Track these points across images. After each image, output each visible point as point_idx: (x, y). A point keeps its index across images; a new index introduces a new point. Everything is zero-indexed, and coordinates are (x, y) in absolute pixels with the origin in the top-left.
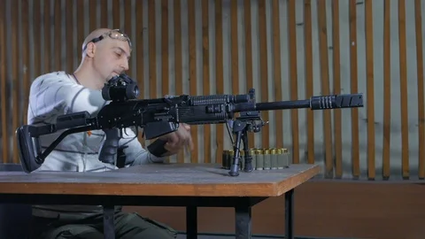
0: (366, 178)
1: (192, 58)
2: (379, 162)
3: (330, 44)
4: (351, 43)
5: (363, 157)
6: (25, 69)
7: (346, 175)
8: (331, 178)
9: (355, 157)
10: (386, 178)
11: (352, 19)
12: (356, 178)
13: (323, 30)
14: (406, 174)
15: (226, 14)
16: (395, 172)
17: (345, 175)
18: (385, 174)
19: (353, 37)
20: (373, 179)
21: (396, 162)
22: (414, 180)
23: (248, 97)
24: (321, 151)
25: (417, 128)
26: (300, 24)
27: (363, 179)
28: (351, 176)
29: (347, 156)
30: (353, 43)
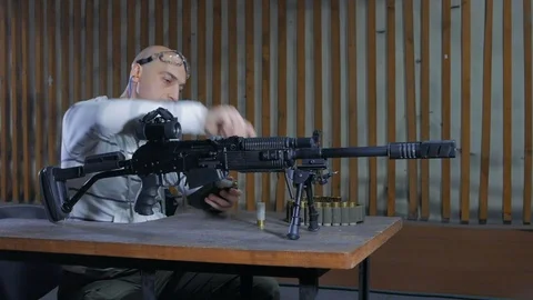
0: (458, 221)
1: (249, 71)
2: (474, 201)
3: (417, 56)
4: (443, 57)
5: (455, 195)
6: (50, 80)
7: (435, 217)
8: (415, 220)
9: (445, 195)
10: (482, 222)
11: (446, 25)
12: (446, 220)
13: (409, 39)
14: (507, 217)
15: (291, 17)
16: (494, 214)
17: (432, 217)
18: (482, 216)
19: (446, 49)
20: (466, 223)
21: (495, 203)
22: (517, 225)
23: (312, 141)
24: (404, 186)
25: (522, 162)
26: (381, 32)
27: (454, 222)
28: (439, 218)
29: (435, 193)
30: (446, 57)
